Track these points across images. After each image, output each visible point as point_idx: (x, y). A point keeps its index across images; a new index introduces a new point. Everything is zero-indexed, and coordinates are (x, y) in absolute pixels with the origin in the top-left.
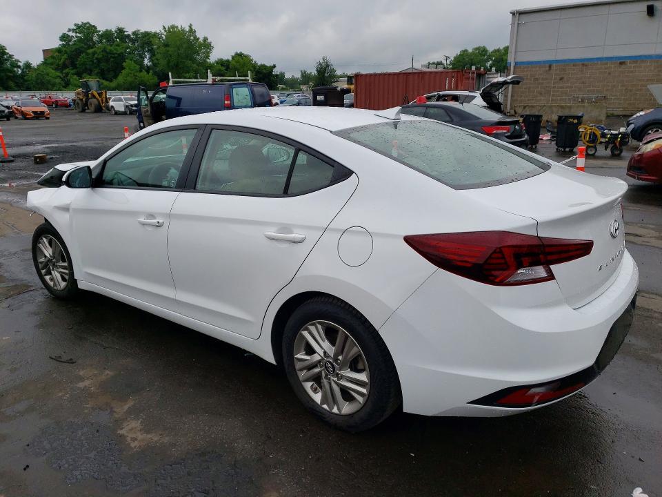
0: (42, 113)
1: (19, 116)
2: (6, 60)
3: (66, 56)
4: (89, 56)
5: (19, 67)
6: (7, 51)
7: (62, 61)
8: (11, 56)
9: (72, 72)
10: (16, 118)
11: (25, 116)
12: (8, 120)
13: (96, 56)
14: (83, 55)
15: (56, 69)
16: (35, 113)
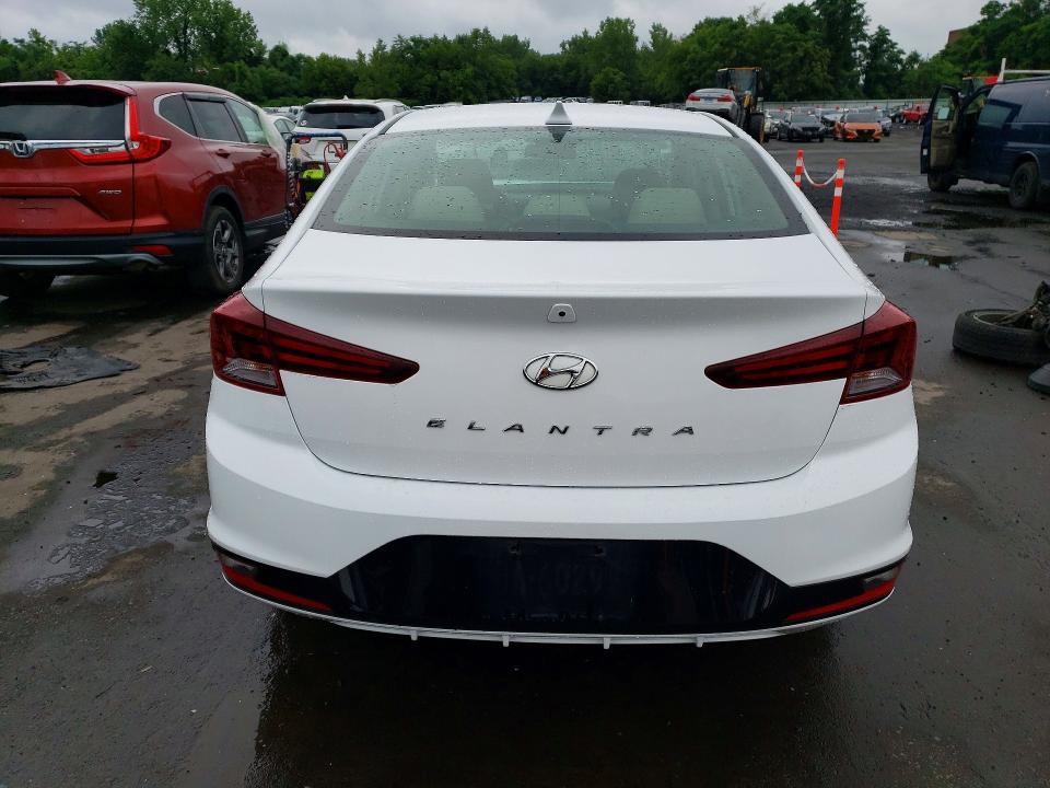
0: (871, 132)
1: (839, 136)
2: (884, 51)
3: (981, 40)
4: (1022, 37)
5: (900, 61)
6: (889, 38)
7: (973, 47)
8: (893, 45)
9: (983, 65)
10: (836, 139)
11: (846, 137)
12: (821, 141)
13: (1035, 35)
14: (1012, 35)
15: (960, 62)
16: (860, 132)
